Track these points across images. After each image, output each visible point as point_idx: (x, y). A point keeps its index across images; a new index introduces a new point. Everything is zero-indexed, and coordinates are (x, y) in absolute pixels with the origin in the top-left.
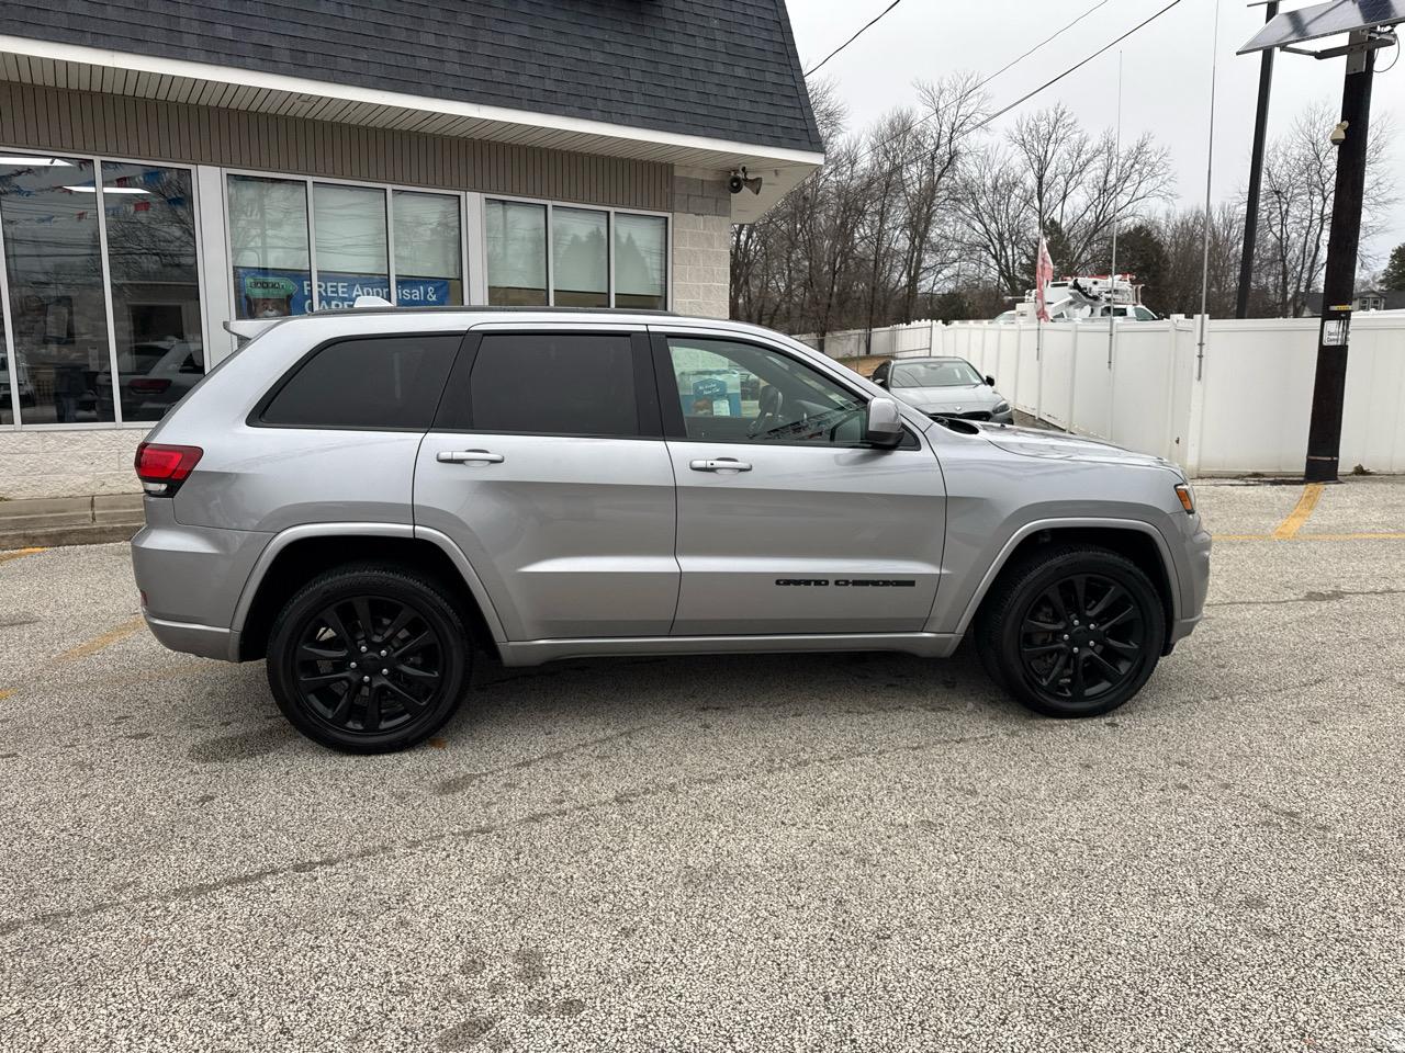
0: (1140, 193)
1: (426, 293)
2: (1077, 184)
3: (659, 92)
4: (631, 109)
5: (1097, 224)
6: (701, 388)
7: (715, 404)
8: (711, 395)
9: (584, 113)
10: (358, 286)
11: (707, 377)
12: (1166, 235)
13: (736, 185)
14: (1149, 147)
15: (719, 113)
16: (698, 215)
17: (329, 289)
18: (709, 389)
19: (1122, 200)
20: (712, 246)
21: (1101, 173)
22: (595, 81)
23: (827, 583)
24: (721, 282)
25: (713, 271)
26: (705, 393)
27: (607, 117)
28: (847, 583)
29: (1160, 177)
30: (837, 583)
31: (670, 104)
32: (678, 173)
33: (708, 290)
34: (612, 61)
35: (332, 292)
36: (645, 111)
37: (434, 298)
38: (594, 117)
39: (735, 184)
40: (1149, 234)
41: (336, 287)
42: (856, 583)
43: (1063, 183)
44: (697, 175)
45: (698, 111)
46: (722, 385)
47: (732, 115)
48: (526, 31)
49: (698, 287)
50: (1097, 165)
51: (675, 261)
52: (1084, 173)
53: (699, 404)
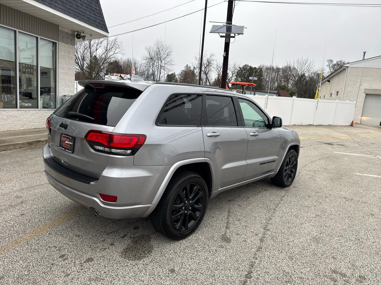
0: (116, 52)
2: (100, 47)
5: (105, 58)
12: (121, 63)
13: (79, 36)
14: (117, 40)
16: (66, 44)
19: (111, 53)
20: (70, 54)
21: (106, 45)
24: (73, 67)
29: (120, 49)
31: (68, 6)
32: (60, 28)
33: (69, 69)
40: (118, 63)
43: (96, 46)
44: (66, 30)
49: (66, 67)
50: (105, 42)
51: (59, 58)
52: (102, 44)
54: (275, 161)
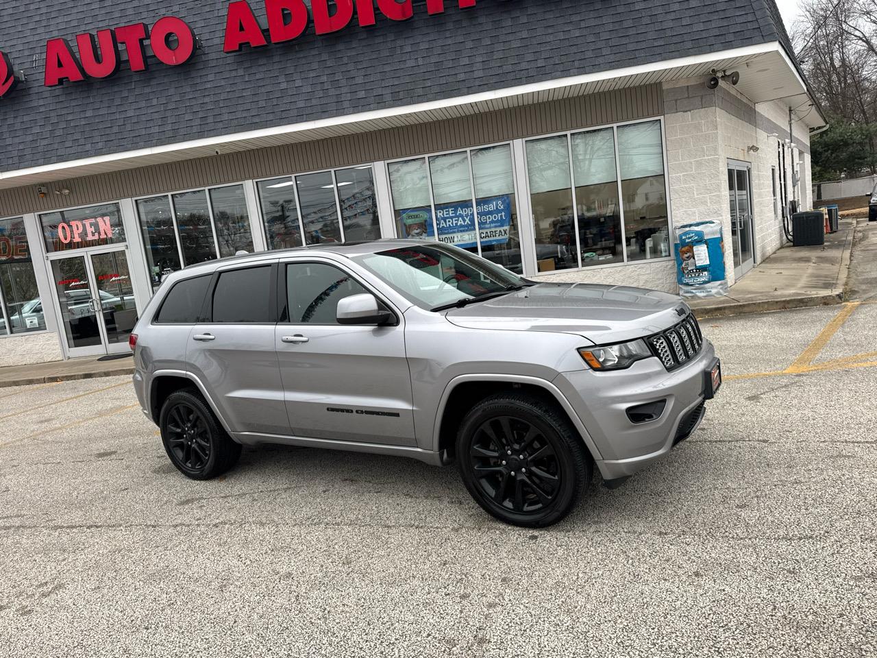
1: (497, 205)
3: (624, 41)
4: (601, 60)
6: (684, 237)
7: (695, 248)
8: (692, 242)
9: (566, 73)
10: (459, 208)
11: (687, 229)
13: (714, 82)
15: (675, 40)
16: (686, 111)
17: (445, 213)
18: (689, 238)
20: (700, 131)
22: (574, 49)
23: (352, 411)
24: (711, 155)
25: (703, 149)
26: (687, 241)
27: (582, 71)
28: (362, 412)
30: (357, 412)
31: (631, 47)
32: (665, 87)
33: (701, 164)
34: (585, 32)
35: (447, 214)
36: (612, 58)
37: (502, 207)
38: (572, 74)
39: (712, 83)
41: (449, 211)
42: (367, 412)
44: (682, 83)
45: (656, 44)
46: (700, 234)
47: (686, 37)
48: (525, 34)
49: (690, 163)
53: (683, 249)
54: (397, 415)
